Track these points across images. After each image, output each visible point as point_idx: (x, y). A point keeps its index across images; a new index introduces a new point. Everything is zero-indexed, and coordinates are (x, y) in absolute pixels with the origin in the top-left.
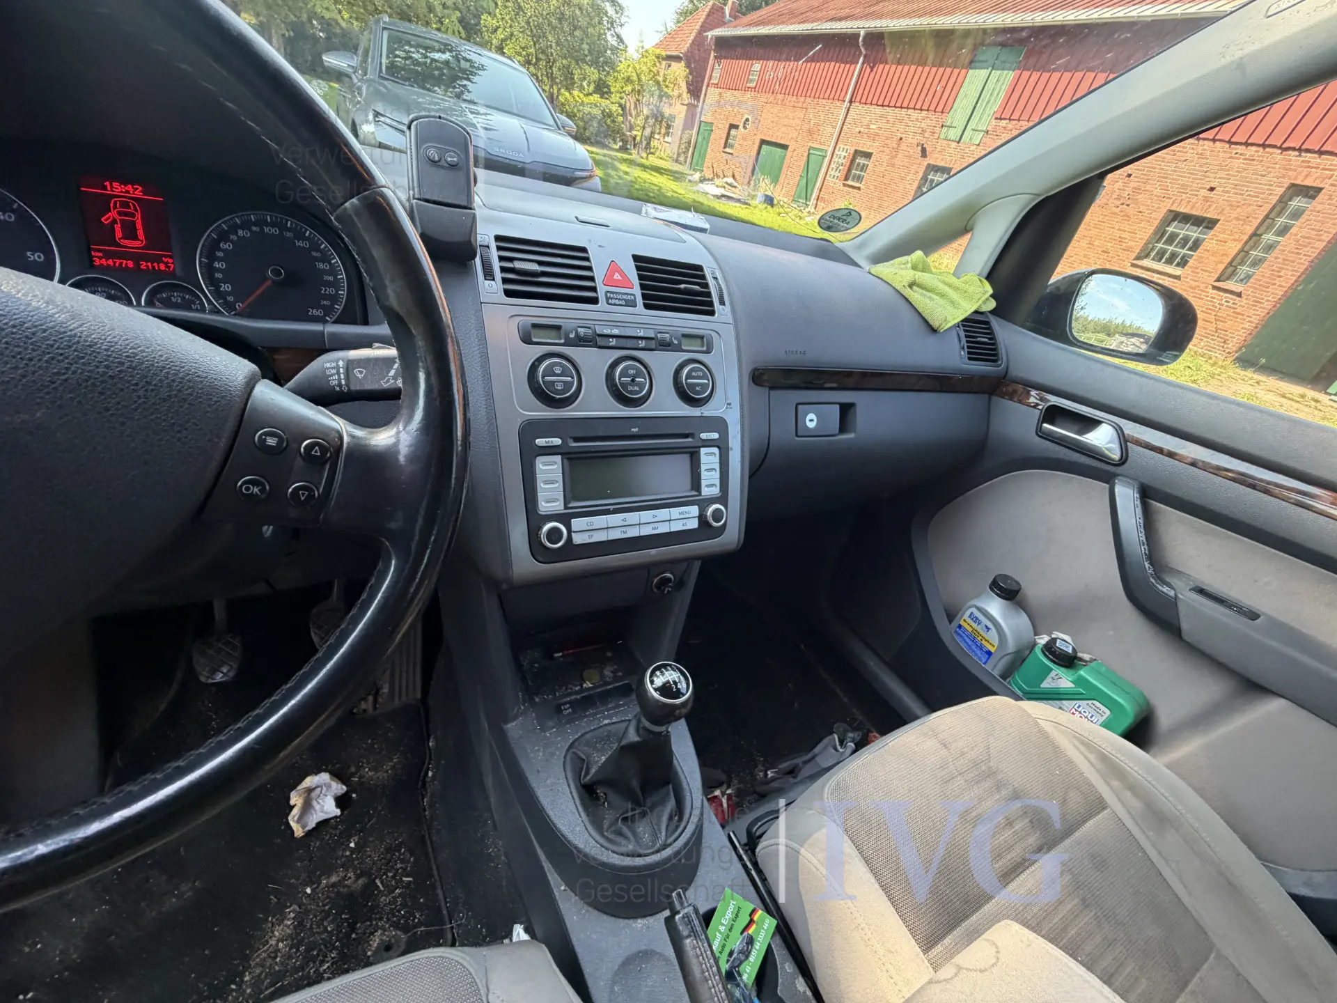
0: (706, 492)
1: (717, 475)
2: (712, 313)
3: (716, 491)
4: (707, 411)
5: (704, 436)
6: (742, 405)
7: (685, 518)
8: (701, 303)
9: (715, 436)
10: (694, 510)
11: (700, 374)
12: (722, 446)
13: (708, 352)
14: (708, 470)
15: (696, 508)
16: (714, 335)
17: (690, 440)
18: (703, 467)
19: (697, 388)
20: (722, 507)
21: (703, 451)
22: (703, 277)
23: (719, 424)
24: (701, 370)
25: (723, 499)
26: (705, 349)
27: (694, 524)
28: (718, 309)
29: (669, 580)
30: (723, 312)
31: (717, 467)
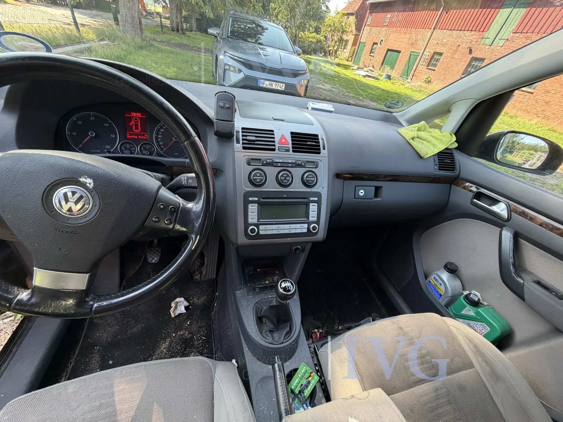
0: (311, 219)
1: (316, 213)
2: (319, 153)
3: (315, 219)
4: (313, 190)
5: (311, 199)
6: (328, 188)
7: (302, 228)
8: (315, 149)
9: (316, 199)
10: (306, 226)
11: (311, 176)
12: (319, 203)
13: (316, 168)
14: (312, 211)
15: (307, 225)
16: (319, 161)
17: (306, 200)
18: (310, 210)
19: (310, 182)
20: (316, 226)
21: (311, 204)
22: (318, 139)
23: (318, 195)
24: (312, 175)
25: (318, 222)
26: (315, 167)
27: (305, 231)
28: (322, 152)
29: (299, 248)
30: (324, 152)
31: (316, 210)
